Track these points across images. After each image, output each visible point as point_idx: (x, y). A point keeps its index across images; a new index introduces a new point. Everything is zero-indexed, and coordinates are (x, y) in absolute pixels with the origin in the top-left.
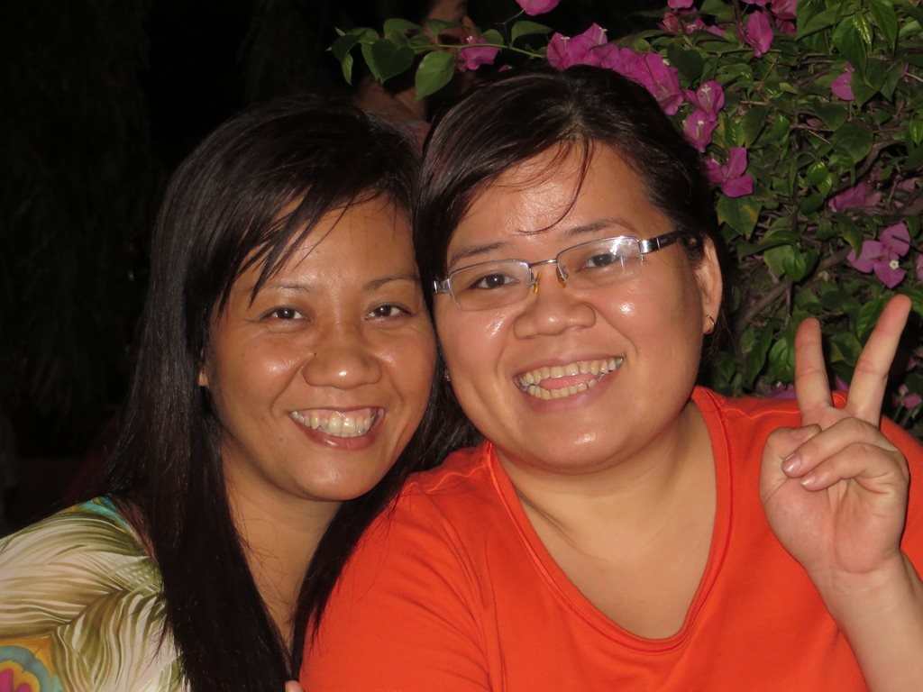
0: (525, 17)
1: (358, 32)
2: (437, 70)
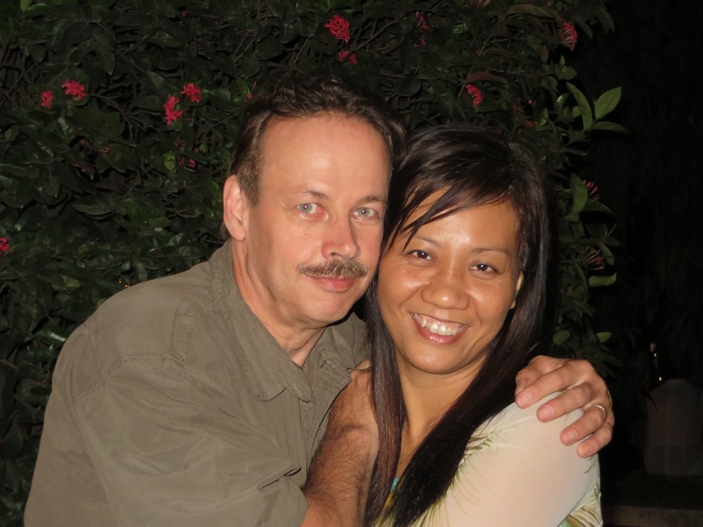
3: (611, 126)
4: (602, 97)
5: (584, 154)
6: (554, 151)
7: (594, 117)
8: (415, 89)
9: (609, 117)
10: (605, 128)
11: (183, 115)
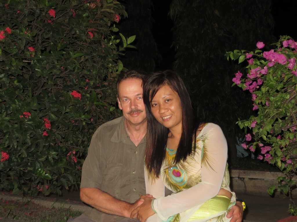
0: (258, 49)
1: (230, 52)
2: (242, 58)
3: (132, 47)
4: (130, 38)
5: (124, 54)
6: (115, 53)
7: (127, 44)
8: (73, 33)
9: (131, 44)
10: (130, 47)
11: (5, 37)
